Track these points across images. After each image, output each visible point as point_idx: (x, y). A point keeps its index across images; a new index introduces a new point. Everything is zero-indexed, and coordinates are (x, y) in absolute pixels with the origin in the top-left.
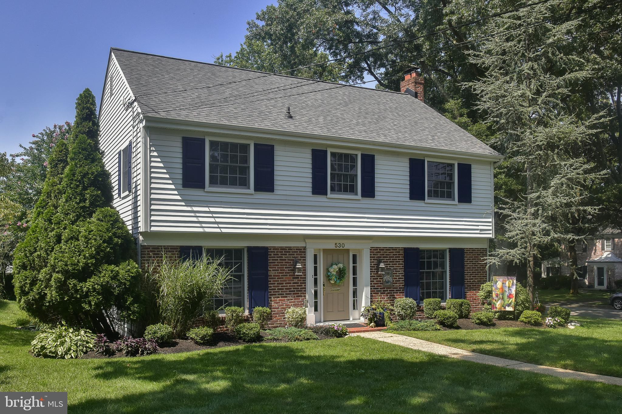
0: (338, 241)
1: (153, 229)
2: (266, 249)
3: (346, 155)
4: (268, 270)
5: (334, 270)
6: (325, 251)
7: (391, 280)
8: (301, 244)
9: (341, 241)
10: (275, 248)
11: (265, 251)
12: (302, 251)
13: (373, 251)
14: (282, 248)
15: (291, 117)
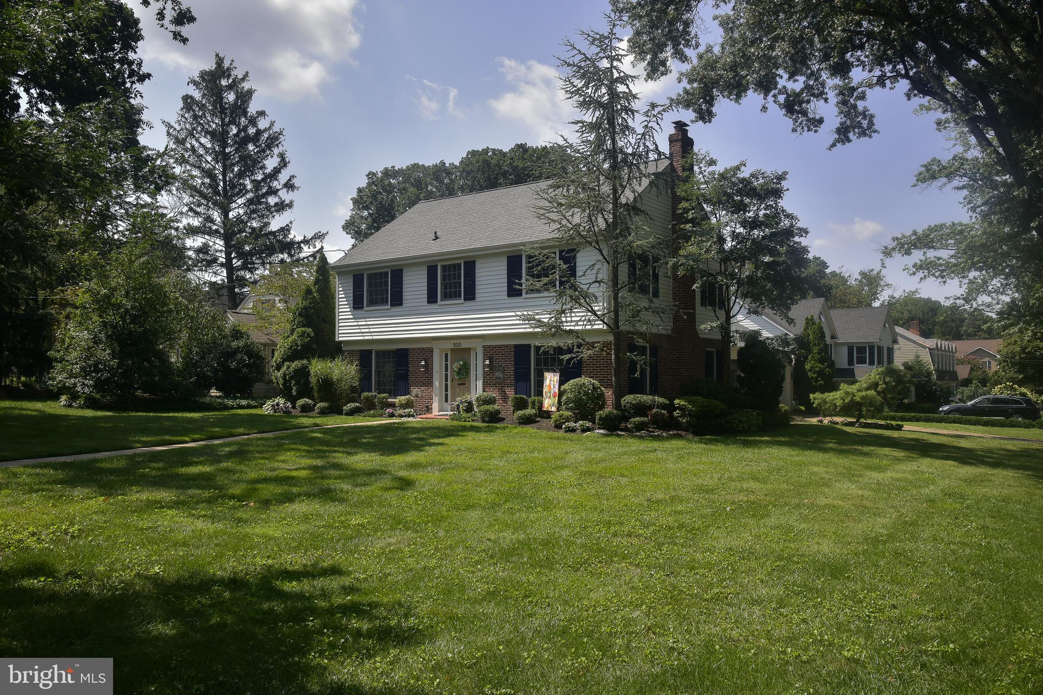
0: (456, 341)
1: (340, 339)
2: (407, 350)
3: (454, 265)
4: (408, 367)
5: (456, 366)
6: (452, 350)
7: (501, 376)
8: (429, 346)
9: (459, 341)
10: (414, 349)
11: (406, 351)
12: (431, 351)
13: (485, 348)
14: (418, 349)
15: (437, 238)
